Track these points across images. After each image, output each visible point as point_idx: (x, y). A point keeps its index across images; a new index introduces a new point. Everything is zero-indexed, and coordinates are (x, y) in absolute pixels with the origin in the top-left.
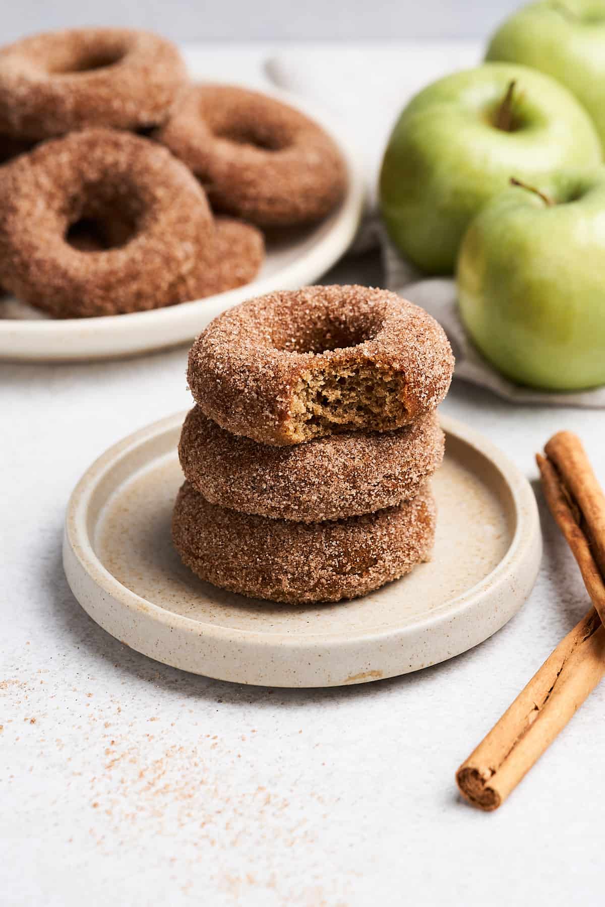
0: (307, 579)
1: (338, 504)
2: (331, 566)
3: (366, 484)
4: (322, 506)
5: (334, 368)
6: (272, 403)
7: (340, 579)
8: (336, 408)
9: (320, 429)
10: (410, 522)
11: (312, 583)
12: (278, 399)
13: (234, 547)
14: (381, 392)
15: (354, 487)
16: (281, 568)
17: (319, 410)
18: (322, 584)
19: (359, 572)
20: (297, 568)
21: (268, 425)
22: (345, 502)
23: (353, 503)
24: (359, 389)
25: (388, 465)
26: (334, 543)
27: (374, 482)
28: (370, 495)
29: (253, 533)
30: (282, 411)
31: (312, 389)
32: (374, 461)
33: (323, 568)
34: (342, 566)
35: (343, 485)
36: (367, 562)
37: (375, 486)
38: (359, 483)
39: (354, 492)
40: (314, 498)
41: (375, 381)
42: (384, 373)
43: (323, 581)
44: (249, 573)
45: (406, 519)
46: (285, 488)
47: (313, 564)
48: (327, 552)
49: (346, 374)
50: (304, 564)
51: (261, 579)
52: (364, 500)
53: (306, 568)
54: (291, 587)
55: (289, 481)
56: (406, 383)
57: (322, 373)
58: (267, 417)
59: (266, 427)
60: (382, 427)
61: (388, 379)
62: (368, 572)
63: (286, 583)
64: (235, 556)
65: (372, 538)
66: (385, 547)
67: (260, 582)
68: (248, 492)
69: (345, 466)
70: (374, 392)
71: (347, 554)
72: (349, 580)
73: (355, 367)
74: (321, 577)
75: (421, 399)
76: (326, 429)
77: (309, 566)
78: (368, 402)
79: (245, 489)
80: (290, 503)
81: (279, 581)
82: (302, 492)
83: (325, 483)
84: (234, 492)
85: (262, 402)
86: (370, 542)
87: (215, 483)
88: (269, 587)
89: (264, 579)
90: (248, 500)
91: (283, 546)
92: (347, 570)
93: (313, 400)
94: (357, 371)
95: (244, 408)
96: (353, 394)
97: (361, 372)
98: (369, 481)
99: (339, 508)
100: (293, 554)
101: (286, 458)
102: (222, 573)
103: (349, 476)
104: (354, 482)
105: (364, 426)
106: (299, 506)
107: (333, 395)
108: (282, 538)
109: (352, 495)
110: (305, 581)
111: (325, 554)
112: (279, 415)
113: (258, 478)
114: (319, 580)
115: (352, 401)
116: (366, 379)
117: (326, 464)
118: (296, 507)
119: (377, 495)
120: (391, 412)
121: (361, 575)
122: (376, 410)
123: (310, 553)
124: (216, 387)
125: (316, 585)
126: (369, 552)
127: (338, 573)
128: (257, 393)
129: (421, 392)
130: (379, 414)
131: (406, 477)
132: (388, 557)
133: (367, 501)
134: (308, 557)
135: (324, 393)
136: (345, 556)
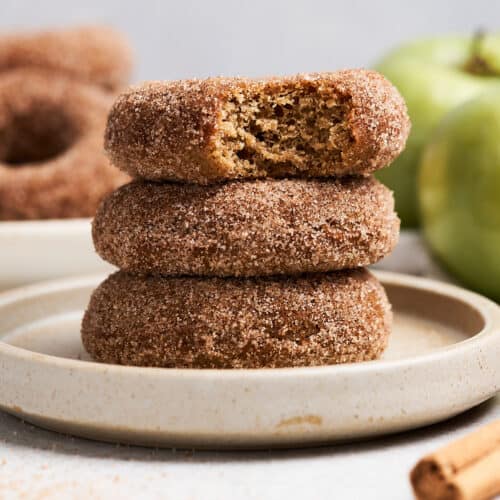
0: (234, 339)
1: (272, 244)
2: (265, 326)
3: (306, 224)
4: (254, 245)
5: (270, 94)
6: (196, 117)
7: (274, 343)
8: (272, 145)
9: (254, 166)
10: (359, 298)
11: (241, 345)
12: (205, 111)
13: (150, 310)
14: (325, 122)
15: (291, 226)
16: (205, 327)
17: (253, 141)
18: (253, 346)
19: (298, 339)
20: (224, 326)
21: (192, 145)
22: (280, 242)
23: (291, 245)
24: (299, 122)
25: (331, 209)
26: (268, 300)
27: (316, 225)
28: (311, 239)
29: (174, 292)
30: (208, 125)
31: (244, 113)
32: (316, 201)
33: (254, 328)
34: (278, 327)
35: (280, 221)
36: (308, 328)
37: (315, 229)
38: (297, 222)
39: (291, 231)
40: (245, 234)
41: (318, 111)
42: (328, 98)
43: (254, 342)
44: (168, 338)
45: (355, 294)
46: (211, 225)
47: (243, 321)
48: (260, 309)
49: (284, 101)
50: (233, 321)
51: (181, 342)
52: (303, 243)
53: (235, 325)
54: (216, 350)
55: (216, 216)
56: (352, 106)
57: (256, 98)
58: (191, 134)
59: (190, 148)
60: (326, 168)
61: (332, 104)
62: (308, 341)
63: (210, 343)
64: (151, 321)
65: (313, 301)
66: (328, 314)
67: (179, 345)
68: (167, 235)
69: (282, 202)
70: (316, 124)
71: (283, 313)
72: (285, 345)
73: (294, 95)
74: (252, 338)
75: (371, 129)
76: (260, 168)
77: (238, 323)
78: (308, 138)
79: (164, 233)
80: (216, 241)
81: (203, 342)
82: (231, 228)
83: (257, 218)
84: (151, 239)
85: (186, 119)
86: (310, 305)
87: (131, 235)
88: (190, 352)
89: (185, 343)
90: (168, 244)
91: (207, 302)
92: (283, 334)
93: (245, 128)
94: (297, 100)
95: (166, 129)
96: (292, 128)
97: (301, 100)
98: (310, 222)
99: (274, 250)
100: (219, 310)
101: (213, 195)
102: (136, 344)
103: (286, 212)
104: (292, 221)
105: (305, 168)
106: (227, 245)
107: (268, 125)
108: (207, 294)
109: (289, 234)
110: (232, 343)
111: (257, 311)
112: (204, 131)
113: (180, 218)
114: (250, 343)
115: (291, 136)
116: (306, 110)
117: (260, 199)
118: (224, 247)
119: (319, 241)
120: (336, 143)
121: (299, 343)
122: (318, 146)
123: (240, 309)
124: (134, 116)
125: (246, 349)
126: (309, 316)
127: (272, 337)
128: (180, 109)
129: (370, 121)
130: (321, 150)
131: (354, 229)
132: (332, 327)
133: (307, 245)
134: (237, 314)
135: (259, 122)
136: (281, 316)
